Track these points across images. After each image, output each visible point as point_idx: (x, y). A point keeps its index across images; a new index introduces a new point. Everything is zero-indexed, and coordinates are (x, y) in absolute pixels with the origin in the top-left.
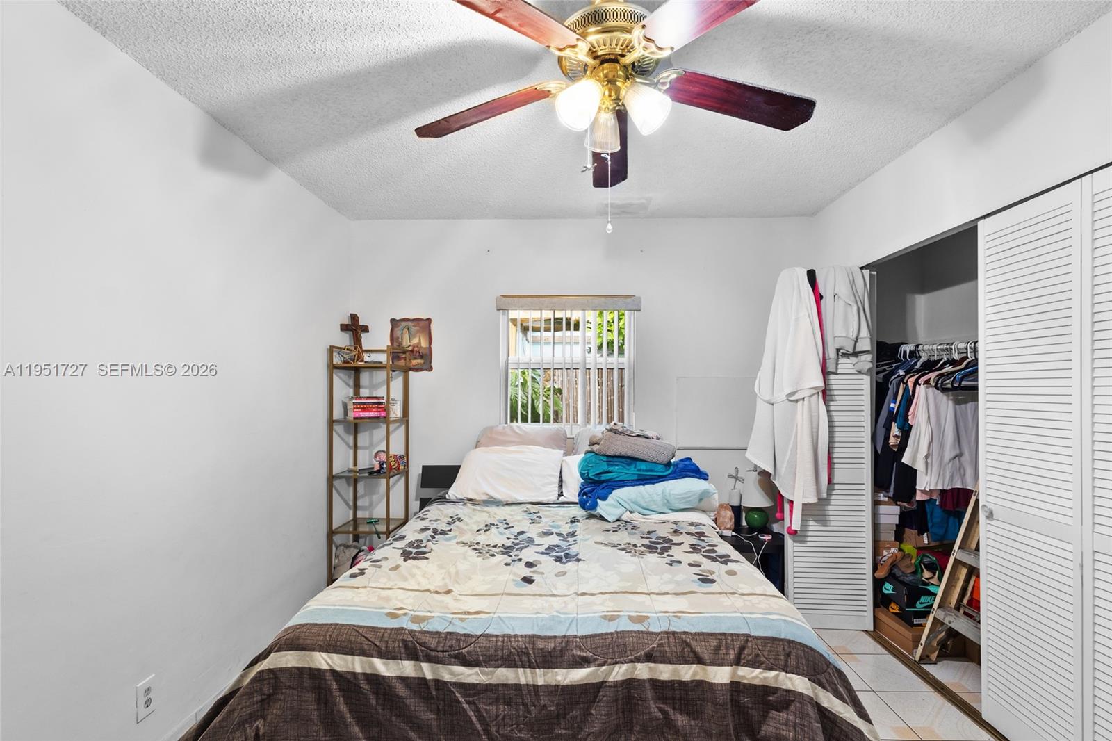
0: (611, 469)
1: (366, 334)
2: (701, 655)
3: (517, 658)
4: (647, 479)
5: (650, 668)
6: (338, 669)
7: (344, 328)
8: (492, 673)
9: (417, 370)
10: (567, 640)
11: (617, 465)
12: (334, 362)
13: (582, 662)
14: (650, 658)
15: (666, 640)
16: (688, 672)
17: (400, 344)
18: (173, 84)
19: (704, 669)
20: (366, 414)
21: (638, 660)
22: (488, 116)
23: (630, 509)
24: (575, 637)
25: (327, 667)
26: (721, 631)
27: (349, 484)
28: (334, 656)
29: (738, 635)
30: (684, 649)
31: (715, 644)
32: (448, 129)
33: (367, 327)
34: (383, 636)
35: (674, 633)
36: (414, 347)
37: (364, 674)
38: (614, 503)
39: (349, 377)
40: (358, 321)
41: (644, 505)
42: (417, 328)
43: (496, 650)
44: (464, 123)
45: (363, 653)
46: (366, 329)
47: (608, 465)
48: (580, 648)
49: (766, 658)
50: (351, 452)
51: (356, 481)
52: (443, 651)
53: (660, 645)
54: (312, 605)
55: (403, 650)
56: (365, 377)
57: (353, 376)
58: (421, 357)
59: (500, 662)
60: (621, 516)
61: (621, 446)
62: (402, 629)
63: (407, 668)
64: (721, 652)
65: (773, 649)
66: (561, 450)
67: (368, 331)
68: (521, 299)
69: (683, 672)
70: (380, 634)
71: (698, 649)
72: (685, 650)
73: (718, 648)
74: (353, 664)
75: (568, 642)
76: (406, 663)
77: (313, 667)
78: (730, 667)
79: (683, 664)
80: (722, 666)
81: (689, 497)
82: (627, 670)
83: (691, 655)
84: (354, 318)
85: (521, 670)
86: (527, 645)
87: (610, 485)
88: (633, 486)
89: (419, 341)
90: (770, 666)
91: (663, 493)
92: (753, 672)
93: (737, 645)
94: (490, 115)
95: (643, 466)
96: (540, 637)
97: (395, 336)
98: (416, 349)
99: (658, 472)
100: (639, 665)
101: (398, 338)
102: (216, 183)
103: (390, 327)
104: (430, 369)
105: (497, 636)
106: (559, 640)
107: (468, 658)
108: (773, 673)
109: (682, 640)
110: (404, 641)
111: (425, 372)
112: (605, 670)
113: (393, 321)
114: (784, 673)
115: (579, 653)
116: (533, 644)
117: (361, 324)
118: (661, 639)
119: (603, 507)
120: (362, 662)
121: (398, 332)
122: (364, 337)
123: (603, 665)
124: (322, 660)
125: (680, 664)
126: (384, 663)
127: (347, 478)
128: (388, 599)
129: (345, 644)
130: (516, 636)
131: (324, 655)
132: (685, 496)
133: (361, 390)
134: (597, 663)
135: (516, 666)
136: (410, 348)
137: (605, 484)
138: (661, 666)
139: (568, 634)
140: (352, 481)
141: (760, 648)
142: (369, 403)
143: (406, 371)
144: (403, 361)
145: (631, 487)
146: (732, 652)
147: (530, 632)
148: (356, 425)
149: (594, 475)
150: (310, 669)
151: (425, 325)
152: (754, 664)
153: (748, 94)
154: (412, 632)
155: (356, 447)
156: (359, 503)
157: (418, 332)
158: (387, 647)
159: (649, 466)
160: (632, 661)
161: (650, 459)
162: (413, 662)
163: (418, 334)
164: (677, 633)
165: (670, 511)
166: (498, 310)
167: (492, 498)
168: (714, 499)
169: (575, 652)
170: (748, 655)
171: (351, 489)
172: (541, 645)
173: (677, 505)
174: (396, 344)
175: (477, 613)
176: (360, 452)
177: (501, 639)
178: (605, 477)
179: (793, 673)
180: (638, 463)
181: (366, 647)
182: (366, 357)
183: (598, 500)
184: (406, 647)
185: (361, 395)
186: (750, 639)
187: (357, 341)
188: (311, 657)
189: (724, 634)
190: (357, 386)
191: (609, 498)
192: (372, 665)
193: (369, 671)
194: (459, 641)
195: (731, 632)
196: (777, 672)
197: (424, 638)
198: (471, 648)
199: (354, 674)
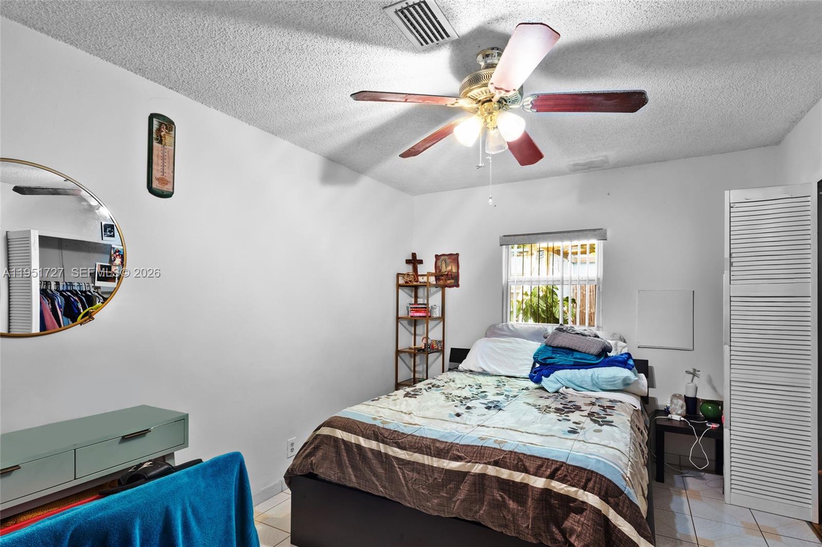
0: (554, 356)
1: (421, 265)
2: (528, 468)
3: (424, 449)
4: (582, 365)
5: (497, 470)
6: (345, 439)
7: (408, 262)
8: (412, 455)
9: (450, 287)
10: (452, 445)
11: (558, 354)
12: (399, 283)
13: (457, 458)
14: (496, 464)
15: (509, 456)
16: (518, 477)
17: (440, 271)
18: (307, 148)
19: (529, 477)
20: (418, 314)
21: (489, 463)
22: (435, 142)
23: (565, 385)
24: (458, 444)
25: (340, 437)
26: (547, 457)
27: (411, 357)
28: (344, 432)
29: (557, 461)
30: (518, 463)
31: (540, 464)
32: (417, 152)
33: (422, 260)
34: (365, 428)
35: (516, 452)
36: (448, 272)
37: (355, 444)
38: (553, 379)
39: (412, 292)
40: (416, 257)
41: (578, 383)
42: (450, 260)
43: (415, 443)
44: (424, 147)
45: (355, 434)
46: (421, 262)
47: (552, 353)
48: (458, 450)
49: (572, 479)
50: (413, 337)
51: (415, 355)
52: (390, 439)
53: (503, 457)
54: (348, 410)
55: (373, 435)
56: (421, 292)
57: (414, 291)
58: (452, 278)
59: (416, 450)
60: (559, 389)
61: (563, 341)
62: (375, 425)
63: (373, 445)
64: (542, 469)
65: (579, 474)
66: (539, 342)
67: (422, 263)
68: (515, 237)
69: (515, 477)
70: (365, 426)
71: (527, 464)
72: (520, 463)
73: (541, 466)
74: (351, 438)
75: (452, 446)
76: (374, 442)
77: (335, 436)
78: (545, 479)
79: (516, 471)
80: (541, 477)
81: (614, 381)
82: (482, 468)
83: (523, 467)
84: (414, 255)
85: (426, 456)
86: (431, 444)
87: (552, 367)
88: (570, 369)
89: (452, 268)
90: (574, 484)
91: (592, 376)
92: (561, 485)
93: (554, 467)
94: (437, 140)
95: (578, 355)
96: (439, 441)
97: (437, 265)
98: (449, 273)
99: (589, 360)
100: (490, 467)
101: (439, 267)
102: (330, 191)
103: (435, 260)
104: (458, 286)
105: (418, 436)
106: (448, 444)
107: (401, 445)
108: (574, 489)
109: (519, 457)
110: (374, 431)
111: (455, 288)
112: (470, 465)
113: (436, 256)
114: (582, 491)
115: (457, 453)
116: (434, 444)
117: (417, 259)
118: (506, 454)
119: (546, 382)
120: (355, 437)
121: (439, 263)
122: (419, 267)
123: (469, 462)
124: (340, 434)
125: (515, 471)
126: (364, 440)
127: (410, 353)
128: (378, 412)
129: (349, 428)
130: (427, 438)
131: (340, 431)
132: (610, 380)
133: (418, 299)
134: (466, 460)
135: (423, 454)
136: (446, 273)
137: (549, 366)
138: (503, 470)
139: (454, 442)
140: (413, 355)
141: (570, 472)
142: (420, 308)
143: (443, 287)
144: (442, 281)
145: (569, 370)
146: (549, 470)
147: (434, 438)
148: (415, 321)
149: (541, 360)
150: (334, 437)
151: (454, 258)
152: (562, 480)
153: (589, 98)
154: (378, 427)
155: (415, 335)
156: (417, 369)
157: (451, 262)
158: (366, 433)
159: (583, 356)
160: (485, 463)
161: (584, 351)
162: (376, 442)
163: (451, 264)
164: (518, 453)
165: (599, 390)
166: (501, 245)
167: (484, 371)
168: (643, 386)
169: (455, 452)
170: (560, 474)
171: (413, 360)
172: (438, 445)
173: (605, 386)
174: (438, 271)
175: (415, 425)
176: (417, 337)
177: (419, 438)
178: (551, 361)
179: (589, 492)
180: (575, 353)
181: (357, 431)
182: (421, 279)
183: (543, 377)
184: (374, 434)
185: (419, 303)
186: (564, 465)
187: (415, 270)
188: (335, 431)
189: (548, 459)
190: (416, 297)
191: (550, 376)
192: (359, 441)
193: (357, 443)
194: (398, 435)
195: (553, 459)
196: (577, 489)
197: (383, 431)
198: (403, 440)
199: (351, 443)
